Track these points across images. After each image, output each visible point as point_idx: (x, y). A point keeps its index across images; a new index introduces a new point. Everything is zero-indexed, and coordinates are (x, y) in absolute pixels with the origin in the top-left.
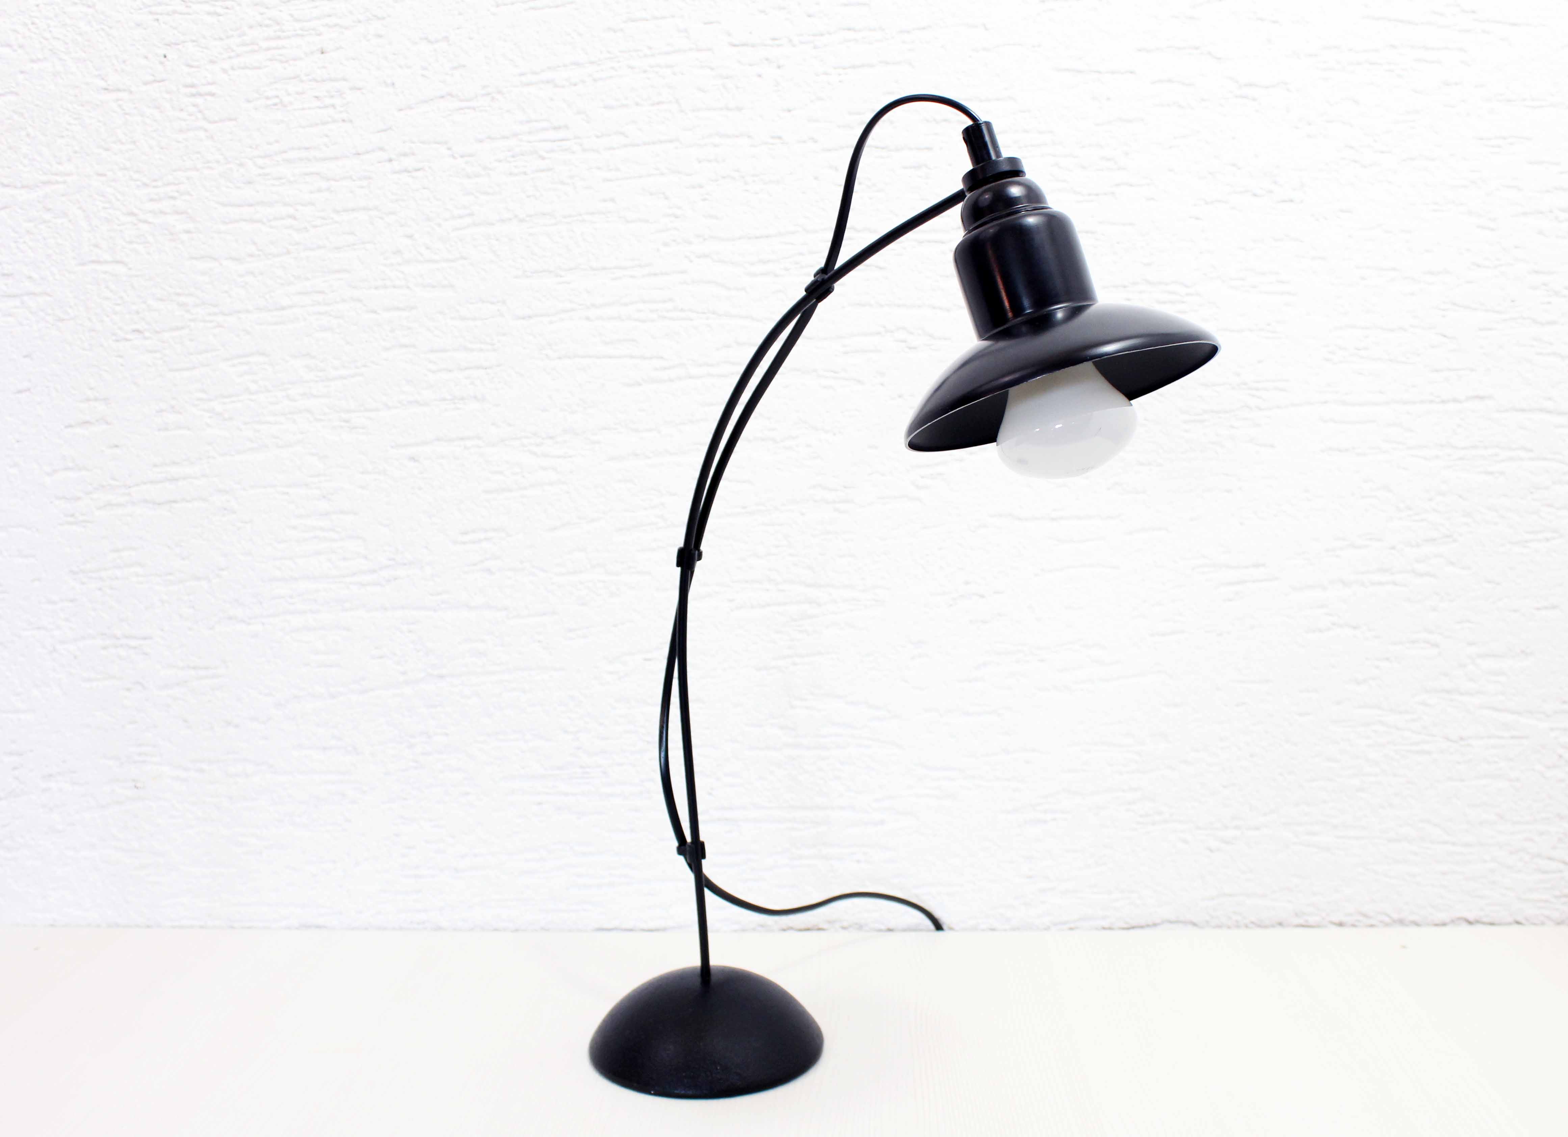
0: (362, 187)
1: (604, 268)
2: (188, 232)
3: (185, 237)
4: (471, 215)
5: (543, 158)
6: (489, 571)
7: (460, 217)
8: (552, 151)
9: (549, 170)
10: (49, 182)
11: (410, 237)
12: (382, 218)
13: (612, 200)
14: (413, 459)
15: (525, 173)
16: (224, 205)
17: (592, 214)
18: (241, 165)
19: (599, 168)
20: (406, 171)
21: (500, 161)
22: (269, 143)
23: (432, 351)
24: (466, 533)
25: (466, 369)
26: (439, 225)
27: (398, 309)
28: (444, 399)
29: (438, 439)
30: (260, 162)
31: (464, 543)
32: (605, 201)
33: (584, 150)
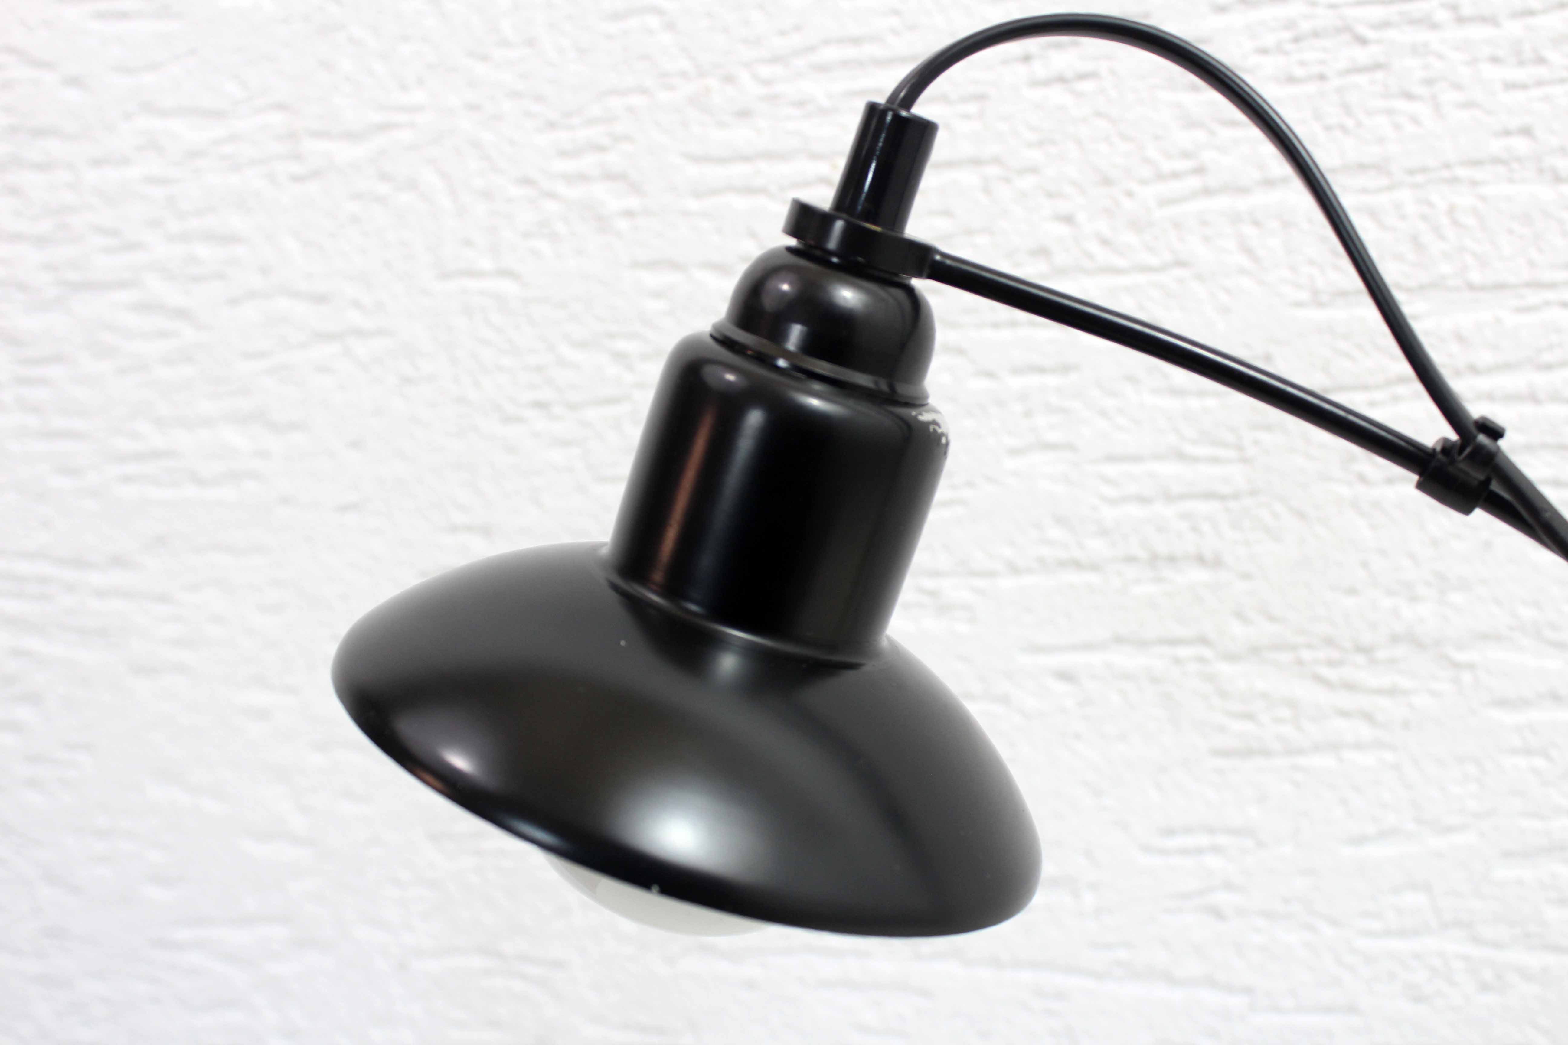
0: (966, 117)
1: (1500, 287)
2: (629, 214)
3: (623, 224)
4: (1200, 170)
5: (1362, 41)
6: (1217, 913)
7: (1176, 175)
8: (1385, 24)
9: (1377, 67)
10: (384, 127)
11: (1068, 219)
12: (1007, 180)
13: (1526, 132)
14: (1065, 676)
15: (1322, 77)
16: (696, 159)
17: (1477, 163)
18: (729, 79)
19: (1495, 60)
20: (1061, 79)
21: (1264, 51)
22: (782, 33)
23: (1111, 458)
24: (1170, 832)
25: (1183, 497)
26: (1130, 194)
27: (1041, 370)
28: (1131, 559)
29: (1119, 640)
30: (765, 71)
31: (1164, 852)
32: (1507, 133)
33: (1461, 20)
